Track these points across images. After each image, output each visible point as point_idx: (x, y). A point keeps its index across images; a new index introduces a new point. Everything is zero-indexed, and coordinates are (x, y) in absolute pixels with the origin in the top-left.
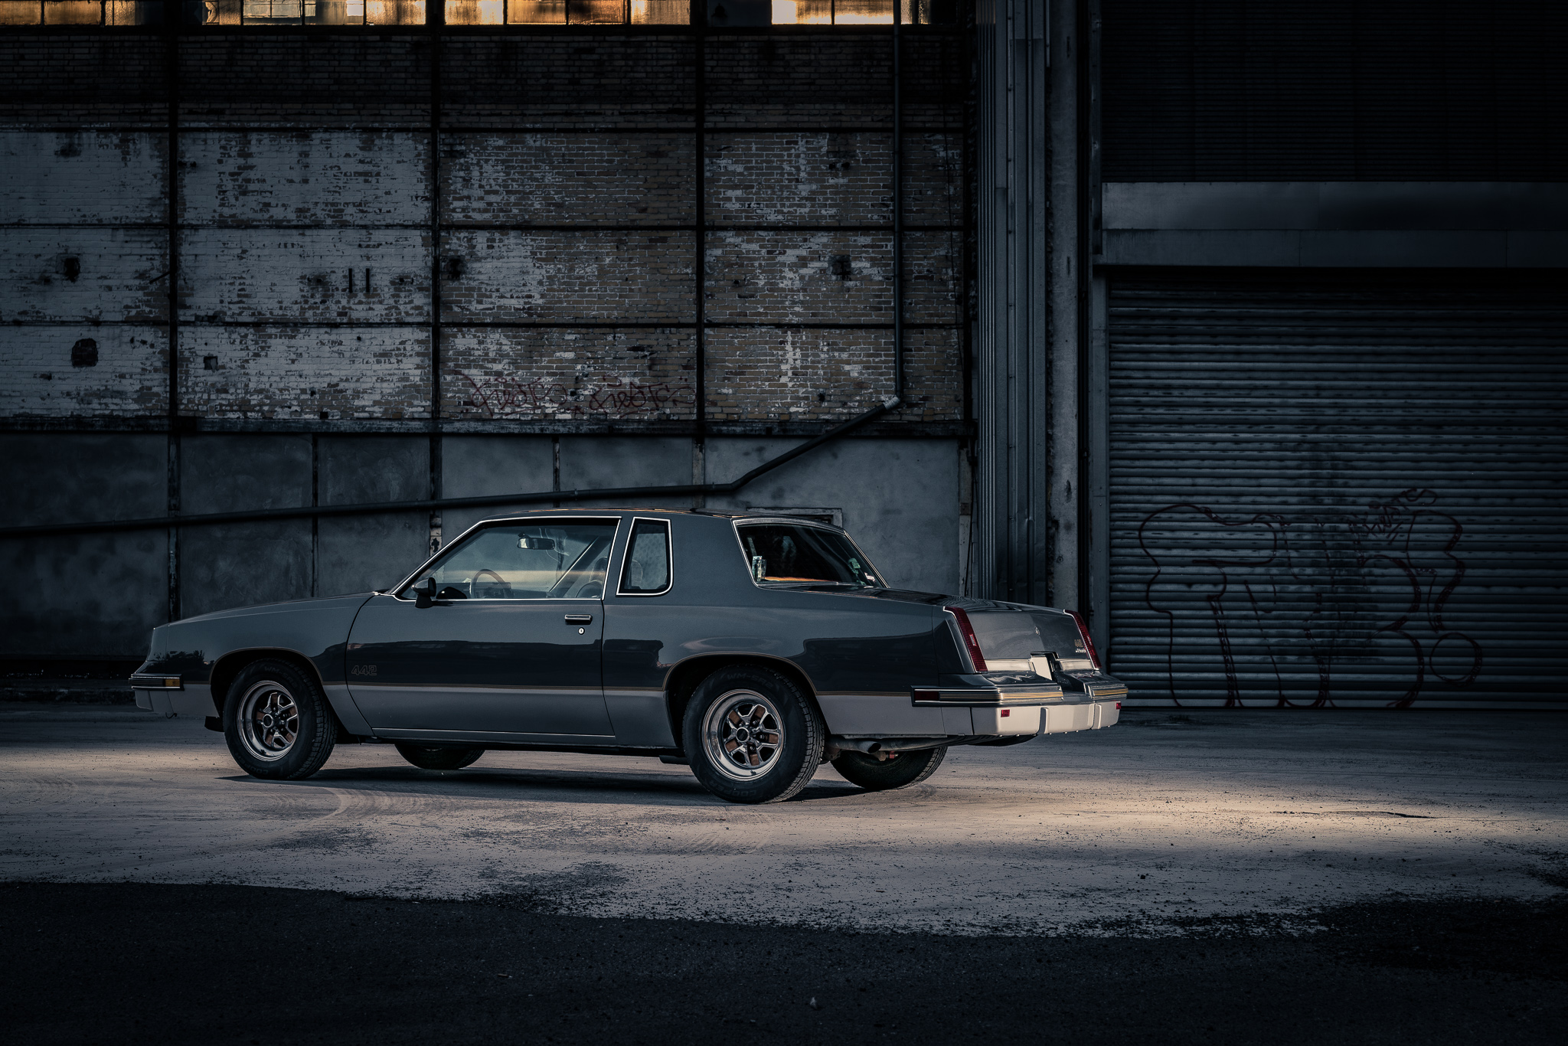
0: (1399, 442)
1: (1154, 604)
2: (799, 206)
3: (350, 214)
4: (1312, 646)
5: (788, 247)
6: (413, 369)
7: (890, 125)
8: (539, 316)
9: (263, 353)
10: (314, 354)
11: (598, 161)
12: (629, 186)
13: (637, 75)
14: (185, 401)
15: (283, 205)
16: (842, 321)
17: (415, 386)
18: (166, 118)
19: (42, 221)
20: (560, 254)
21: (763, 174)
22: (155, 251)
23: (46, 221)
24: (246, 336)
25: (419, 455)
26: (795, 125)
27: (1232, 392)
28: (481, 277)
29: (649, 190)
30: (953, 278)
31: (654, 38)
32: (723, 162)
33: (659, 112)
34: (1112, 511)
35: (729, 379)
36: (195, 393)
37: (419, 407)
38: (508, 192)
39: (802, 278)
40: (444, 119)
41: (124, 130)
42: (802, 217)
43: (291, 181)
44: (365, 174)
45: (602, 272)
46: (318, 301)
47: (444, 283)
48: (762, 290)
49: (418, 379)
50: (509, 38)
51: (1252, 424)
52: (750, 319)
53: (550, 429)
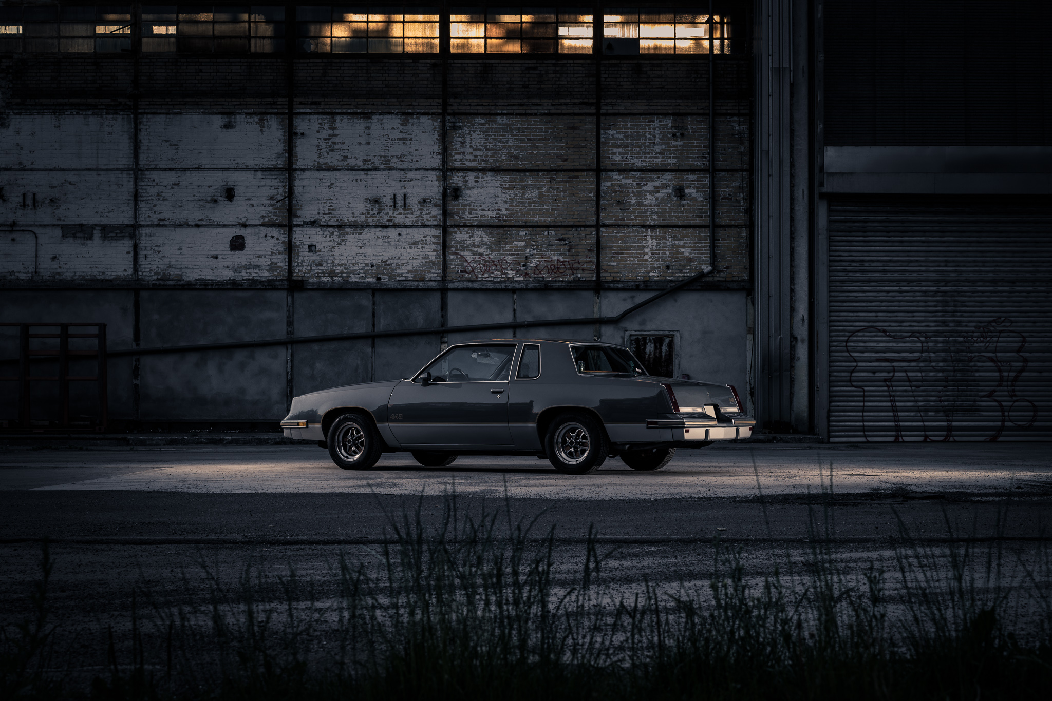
0: (991, 292)
1: (854, 384)
2: (655, 158)
3: (395, 162)
4: (943, 407)
5: (649, 181)
6: (431, 252)
7: (707, 112)
8: (505, 221)
9: (343, 243)
10: (373, 243)
11: (539, 132)
12: (557, 146)
13: (561, 83)
14: (297, 271)
15: (355, 157)
16: (679, 223)
17: (432, 262)
18: (286, 107)
19: (212, 166)
20: (517, 185)
21: (634, 140)
22: (280, 184)
23: (215, 167)
24: (333, 233)
25: (434, 302)
26: (653, 112)
27: (898, 264)
28: (471, 199)
29: (569, 148)
30: (743, 199)
31: (572, 61)
32: (611, 133)
33: (575, 104)
34: (831, 331)
35: (614, 257)
36: (303, 266)
37: (435, 274)
38: (487, 150)
39: (657, 199)
40: (449, 108)
41: (261, 114)
42: (657, 164)
43: (360, 143)
44: (404, 139)
45: (541, 196)
46: (376, 212)
47: (449, 202)
48: (634, 205)
49: (434, 257)
50: (488, 61)
51: (909, 282)
52: (627, 222)
53: (511, 286)
